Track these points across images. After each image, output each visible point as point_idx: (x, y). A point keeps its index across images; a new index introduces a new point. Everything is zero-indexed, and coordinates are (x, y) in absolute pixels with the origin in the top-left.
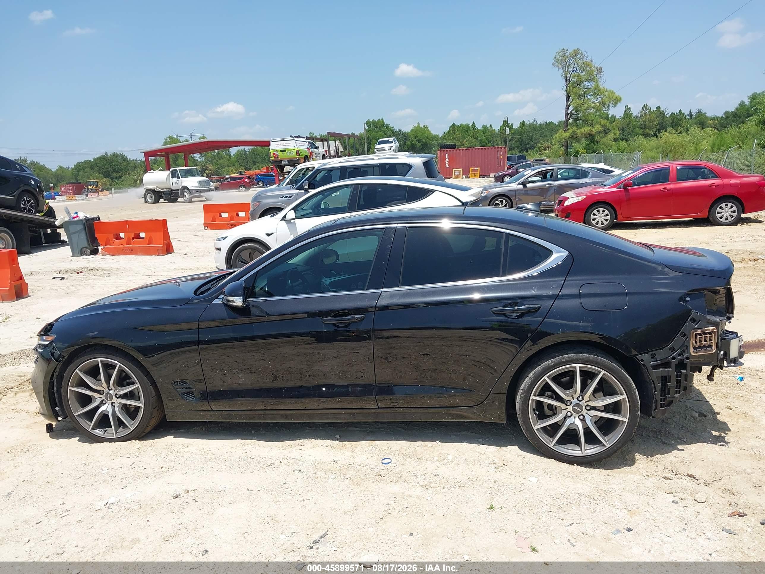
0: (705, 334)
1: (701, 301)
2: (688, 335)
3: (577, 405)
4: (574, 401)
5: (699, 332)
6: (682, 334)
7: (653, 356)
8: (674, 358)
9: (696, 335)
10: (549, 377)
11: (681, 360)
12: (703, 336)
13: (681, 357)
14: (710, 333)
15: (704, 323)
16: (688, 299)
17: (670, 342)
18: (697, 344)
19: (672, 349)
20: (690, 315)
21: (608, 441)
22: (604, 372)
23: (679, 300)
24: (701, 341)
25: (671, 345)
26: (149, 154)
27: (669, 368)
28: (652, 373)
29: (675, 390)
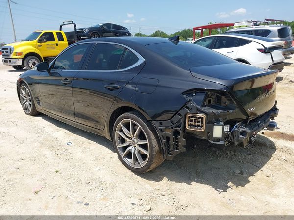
0: (196, 118)
1: (201, 97)
2: (183, 116)
3: (133, 141)
4: (133, 138)
5: (191, 115)
6: (179, 115)
7: (161, 124)
8: (172, 128)
9: (189, 117)
10: (122, 123)
11: (176, 130)
12: (193, 118)
13: (177, 128)
14: (199, 118)
15: (193, 111)
16: (194, 95)
17: (172, 118)
18: (189, 123)
19: (172, 122)
20: (186, 104)
21: (143, 164)
22: (139, 126)
23: (182, 94)
24: (192, 121)
25: (172, 120)
26: (195, 29)
27: (169, 133)
28: (159, 133)
29: (175, 147)
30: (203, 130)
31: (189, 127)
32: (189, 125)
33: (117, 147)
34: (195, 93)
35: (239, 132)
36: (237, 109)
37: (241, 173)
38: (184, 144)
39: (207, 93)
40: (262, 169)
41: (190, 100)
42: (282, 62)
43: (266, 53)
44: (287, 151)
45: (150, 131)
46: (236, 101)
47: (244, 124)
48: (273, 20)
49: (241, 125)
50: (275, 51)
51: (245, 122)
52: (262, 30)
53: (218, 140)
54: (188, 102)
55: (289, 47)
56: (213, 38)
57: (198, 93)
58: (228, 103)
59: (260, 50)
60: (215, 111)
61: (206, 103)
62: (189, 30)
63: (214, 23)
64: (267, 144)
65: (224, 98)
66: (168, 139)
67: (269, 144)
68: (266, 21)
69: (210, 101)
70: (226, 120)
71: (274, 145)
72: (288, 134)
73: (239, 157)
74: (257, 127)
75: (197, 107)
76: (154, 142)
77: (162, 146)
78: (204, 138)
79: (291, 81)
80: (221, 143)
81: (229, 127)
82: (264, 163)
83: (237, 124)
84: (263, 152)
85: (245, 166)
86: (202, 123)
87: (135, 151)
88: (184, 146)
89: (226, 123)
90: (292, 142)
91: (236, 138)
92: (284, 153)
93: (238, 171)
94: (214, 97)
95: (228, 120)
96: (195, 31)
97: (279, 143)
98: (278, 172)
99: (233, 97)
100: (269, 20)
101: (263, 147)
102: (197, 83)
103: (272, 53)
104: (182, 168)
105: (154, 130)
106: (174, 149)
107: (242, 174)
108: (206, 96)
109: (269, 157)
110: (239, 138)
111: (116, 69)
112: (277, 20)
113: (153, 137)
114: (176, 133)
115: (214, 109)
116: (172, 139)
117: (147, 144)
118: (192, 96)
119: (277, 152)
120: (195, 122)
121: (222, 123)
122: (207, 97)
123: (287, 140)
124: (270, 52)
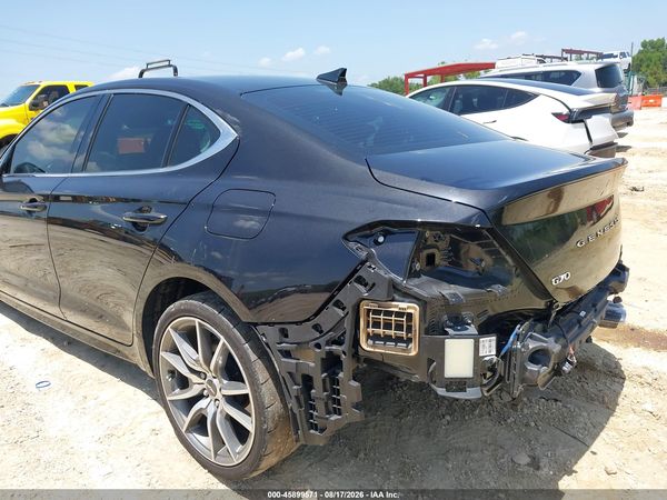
1: (404, 247)
2: (349, 309)
3: (210, 382)
4: (209, 375)
5: (374, 306)
6: (338, 304)
7: (284, 333)
8: (318, 346)
9: (369, 311)
10: (175, 329)
11: (330, 353)
12: (382, 317)
13: (334, 347)
14: (399, 314)
15: (381, 291)
16: (381, 239)
17: (316, 315)
18: (370, 330)
19: (316, 327)
20: (356, 271)
21: (237, 453)
22: (223, 340)
23: (346, 237)
24: (377, 325)
25: (316, 320)
26: (409, 76)
27: (311, 362)
28: (279, 363)
29: (332, 406)
30: (413, 353)
31: (370, 342)
32: (368, 337)
33: (168, 398)
34: (386, 234)
35: (527, 355)
36: (517, 282)
37: (535, 463)
38: (357, 397)
39: (421, 235)
40: (593, 448)
41: (369, 257)
42: (612, 144)
43: (573, 122)
44: (653, 383)
45: (253, 357)
46: (512, 257)
47: (539, 326)
48: (581, 53)
49: (531, 328)
50: (594, 117)
51: (542, 319)
52: (560, 72)
53: (460, 384)
54: (363, 263)
55: (623, 110)
56: (448, 90)
57: (393, 233)
58: (488, 261)
59: (558, 116)
60: (448, 290)
61: (418, 266)
62: (396, 79)
63: (449, 63)
64: (599, 363)
65: (474, 250)
66: (307, 381)
67: (605, 364)
68: (565, 55)
69: (431, 259)
70: (483, 319)
71: (618, 366)
72: (649, 329)
73: (526, 411)
74: (576, 328)
75: (392, 280)
76: (268, 390)
77: (292, 404)
78: (417, 378)
79: (635, 189)
80: (472, 394)
81: (494, 344)
82: (598, 428)
83: (519, 329)
84: (590, 388)
85: (544, 438)
86: (409, 329)
87: (215, 414)
88: (357, 406)
89: (484, 330)
90: (664, 354)
91: (516, 373)
92: (647, 390)
93: (524, 459)
94: (443, 244)
95: (490, 318)
96: (410, 80)
97: (630, 358)
98: (638, 454)
99: (503, 244)
100: (571, 52)
101: (588, 373)
102: (388, 201)
103: (588, 121)
104: (362, 455)
105: (263, 354)
106: (329, 413)
107: (538, 468)
108: (417, 242)
109: (608, 405)
110: (527, 374)
111: (158, 166)
112: (588, 53)
113: (262, 374)
114: (332, 363)
115: (445, 285)
116: (318, 383)
117: (247, 395)
118: (377, 243)
119: (628, 388)
120: (388, 326)
121: (472, 330)
122: (421, 244)
123: (647, 347)
124: (582, 121)
